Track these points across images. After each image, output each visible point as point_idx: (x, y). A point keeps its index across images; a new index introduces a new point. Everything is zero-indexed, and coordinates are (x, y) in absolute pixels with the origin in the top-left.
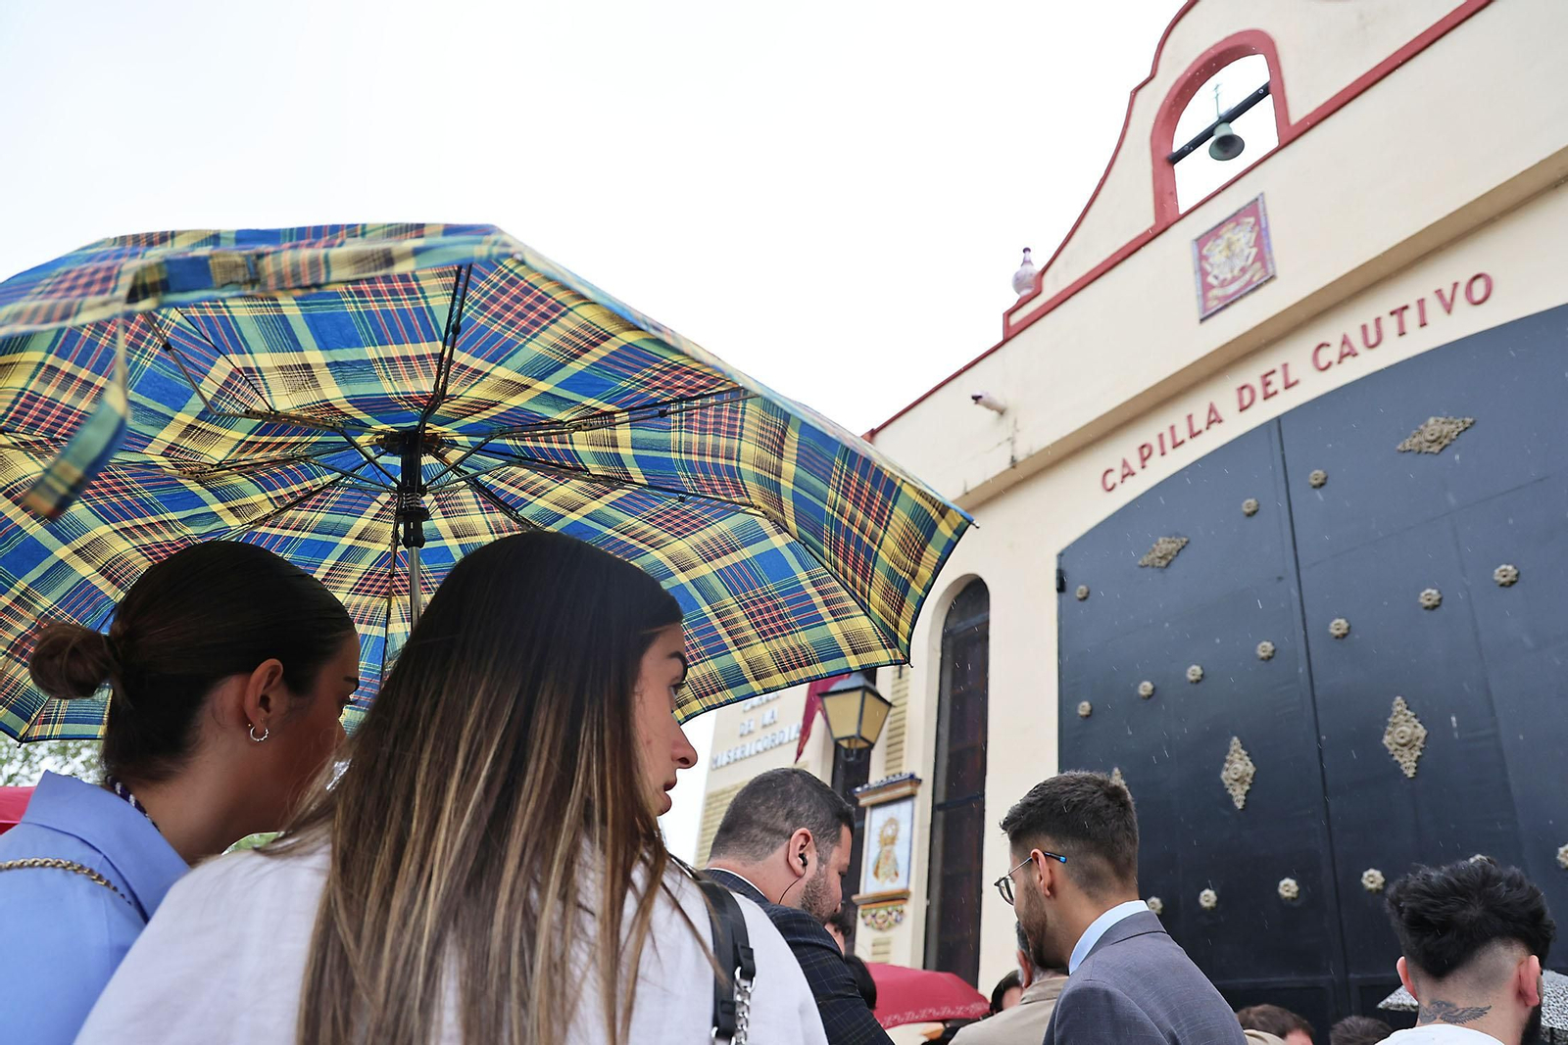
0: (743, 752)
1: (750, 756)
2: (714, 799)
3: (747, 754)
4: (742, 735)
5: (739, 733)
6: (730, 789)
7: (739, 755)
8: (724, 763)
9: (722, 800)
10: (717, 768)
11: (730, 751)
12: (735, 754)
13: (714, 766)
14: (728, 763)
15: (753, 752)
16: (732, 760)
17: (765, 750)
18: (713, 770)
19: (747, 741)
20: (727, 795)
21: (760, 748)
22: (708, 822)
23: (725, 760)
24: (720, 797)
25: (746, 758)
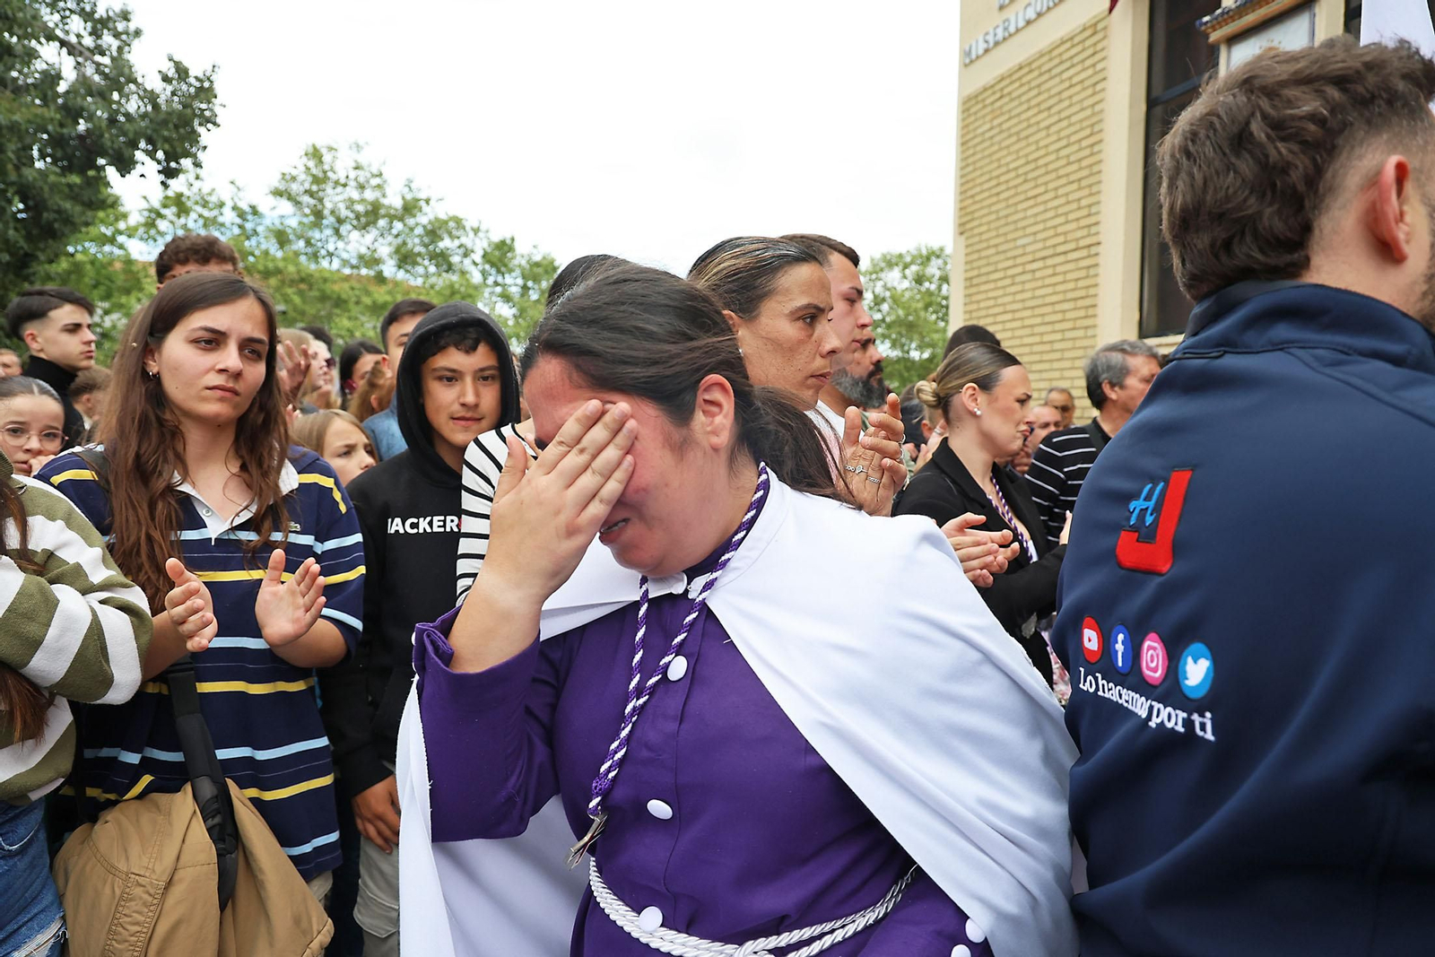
0: (1006, 29)
1: (1018, 30)
2: (973, 102)
3: (1012, 29)
4: (1001, 8)
5: (997, 6)
6: (992, 83)
7: (1000, 36)
8: (981, 52)
9: (984, 100)
10: (972, 62)
11: (987, 34)
12: (995, 35)
13: (967, 61)
14: (987, 51)
15: (1021, 24)
16: (991, 44)
17: (1039, 15)
18: (966, 65)
19: (1010, 14)
20: (990, 92)
21: (1031, 14)
22: (968, 133)
23: (982, 46)
24: (980, 98)
25: (1011, 35)
